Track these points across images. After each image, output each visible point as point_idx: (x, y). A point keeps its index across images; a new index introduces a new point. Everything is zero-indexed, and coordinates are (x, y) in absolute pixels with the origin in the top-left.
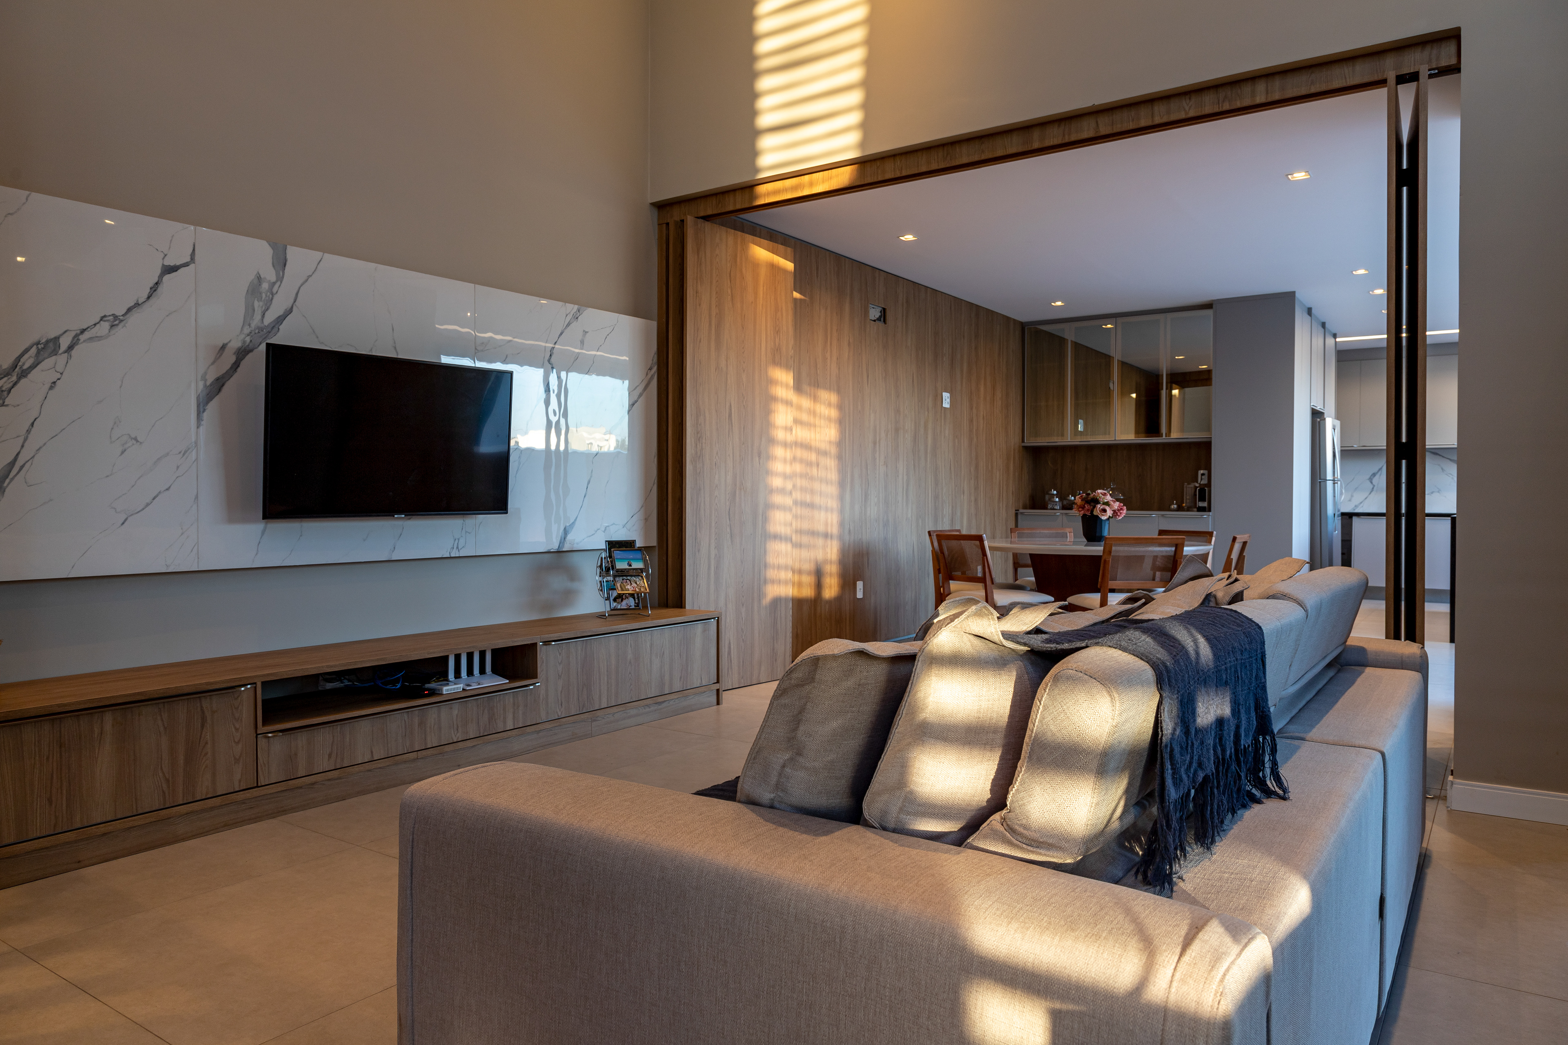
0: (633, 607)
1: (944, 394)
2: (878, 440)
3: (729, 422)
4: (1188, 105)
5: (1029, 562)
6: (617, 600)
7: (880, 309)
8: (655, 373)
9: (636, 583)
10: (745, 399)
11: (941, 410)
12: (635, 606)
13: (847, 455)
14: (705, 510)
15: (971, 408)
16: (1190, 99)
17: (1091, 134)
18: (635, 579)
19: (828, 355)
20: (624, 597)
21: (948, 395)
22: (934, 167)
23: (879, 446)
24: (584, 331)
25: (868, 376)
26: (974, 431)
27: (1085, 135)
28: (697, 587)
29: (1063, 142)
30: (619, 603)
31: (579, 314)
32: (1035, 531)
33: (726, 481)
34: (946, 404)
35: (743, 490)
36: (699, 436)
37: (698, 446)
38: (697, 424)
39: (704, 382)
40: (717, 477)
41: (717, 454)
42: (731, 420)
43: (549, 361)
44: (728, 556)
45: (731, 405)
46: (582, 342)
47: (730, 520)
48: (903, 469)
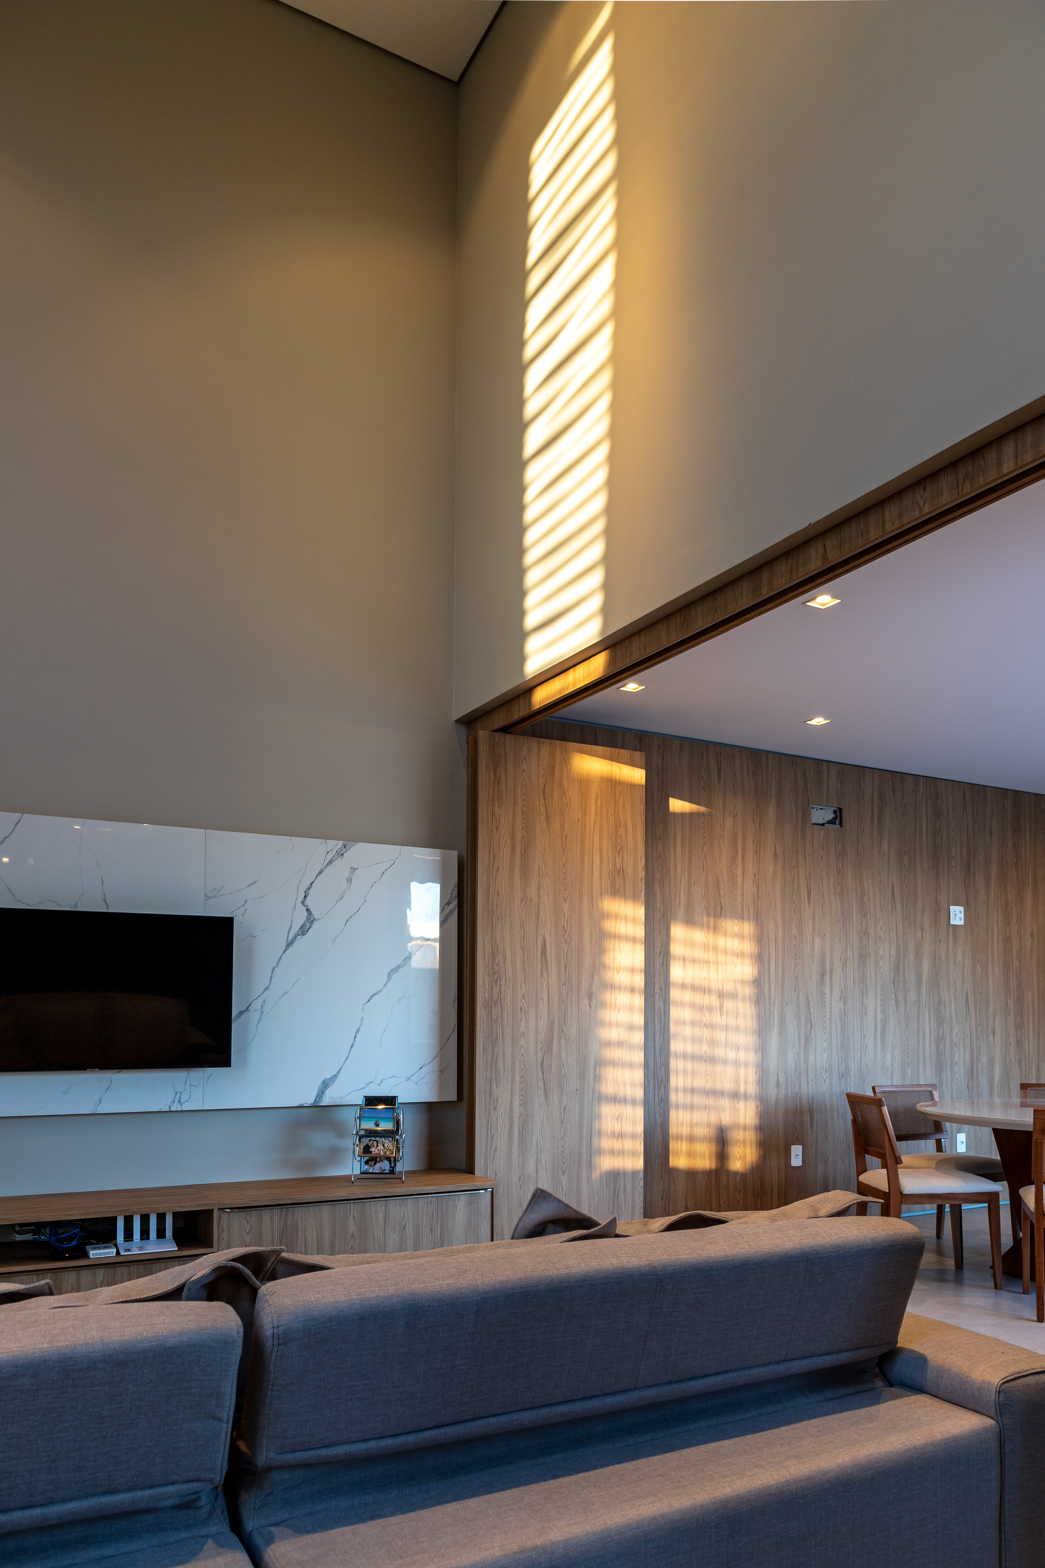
0: (388, 1171)
1: (953, 908)
2: (828, 970)
3: (542, 960)
6: (369, 1163)
7: (833, 810)
8: (454, 908)
9: (383, 1145)
10: (568, 933)
11: (949, 927)
12: (390, 1170)
13: (773, 991)
14: (504, 1062)
18: (384, 1140)
20: (378, 1160)
21: (962, 909)
23: (832, 977)
24: (351, 868)
25: (809, 893)
26: (1014, 952)
30: (371, 1166)
31: (344, 850)
33: (537, 1028)
34: (957, 920)
35: (564, 1038)
36: (495, 977)
37: (494, 989)
38: (493, 964)
39: (503, 916)
40: (523, 1023)
41: (524, 997)
42: (545, 957)
43: (303, 903)
44: (540, 1115)
45: (545, 941)
46: (349, 880)
47: (544, 1073)
48: (876, 1006)
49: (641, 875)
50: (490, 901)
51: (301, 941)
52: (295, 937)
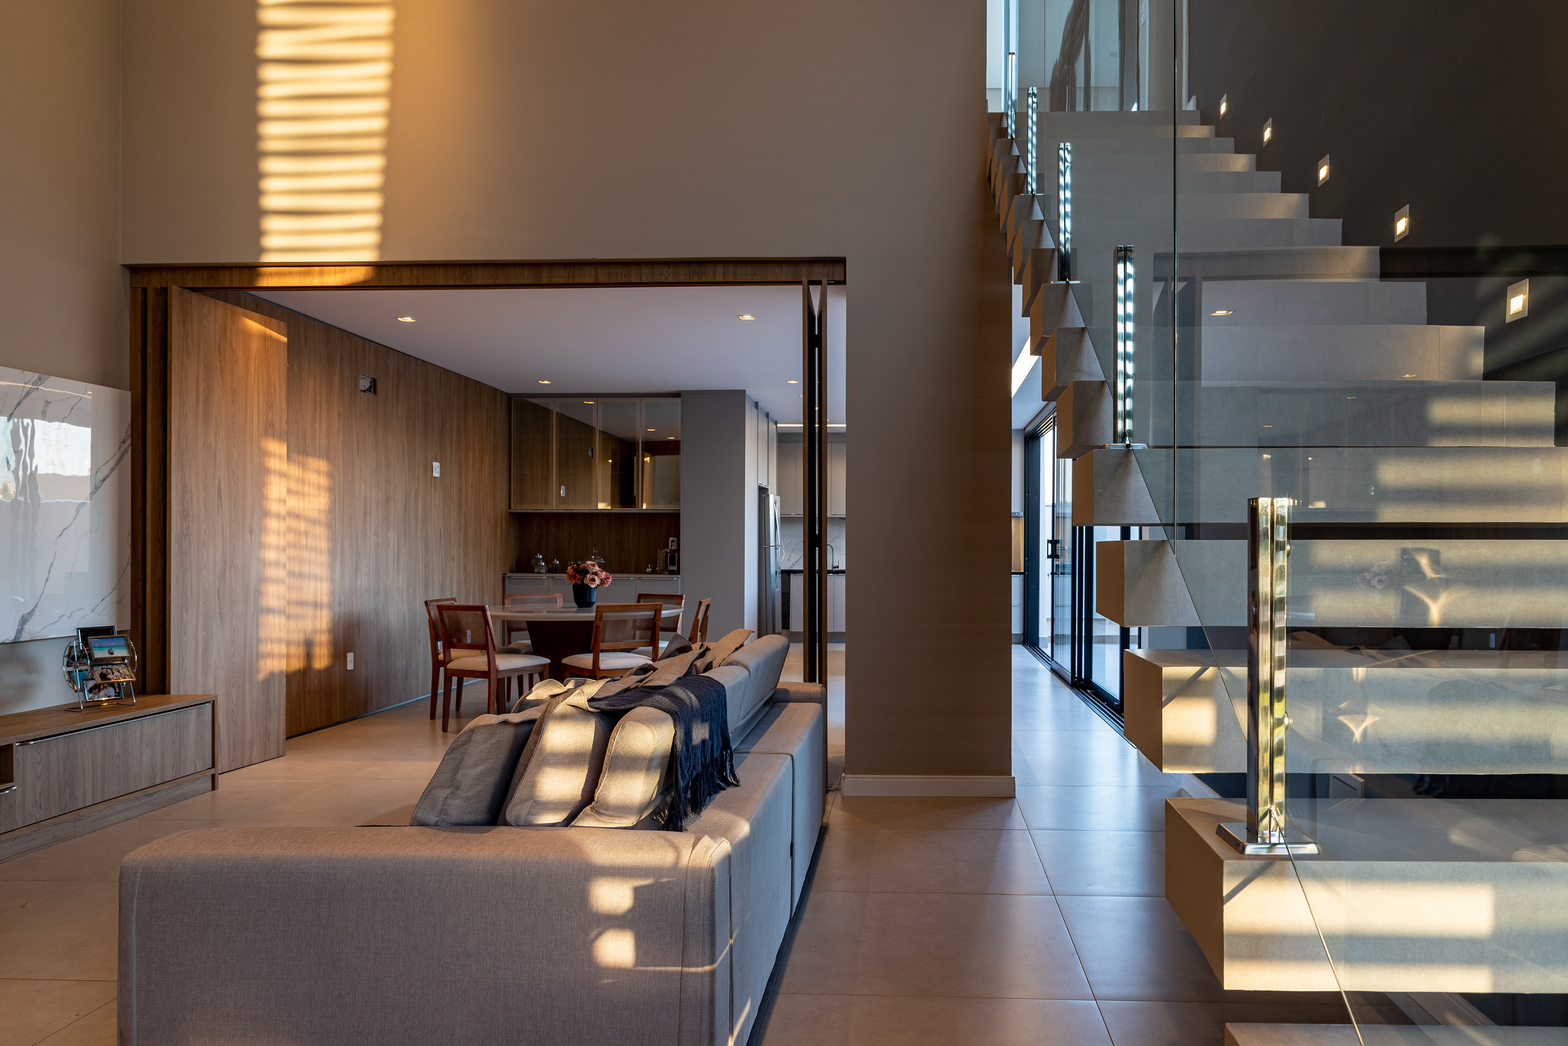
0: (114, 698)
1: (434, 464)
2: (368, 510)
3: (218, 499)
4: (667, 272)
5: (525, 626)
6: (93, 691)
7: (369, 380)
8: (128, 446)
9: (119, 672)
11: (432, 479)
12: (116, 695)
13: (337, 527)
14: (191, 591)
15: (461, 477)
16: (669, 268)
17: (592, 281)
18: (117, 667)
19: (317, 426)
21: (438, 465)
22: (451, 282)
23: (370, 516)
24: (46, 400)
25: (358, 448)
26: (463, 499)
27: (587, 281)
28: (183, 671)
29: (568, 282)
30: (96, 694)
31: (39, 383)
32: (527, 597)
33: (215, 560)
34: (436, 474)
40: (205, 556)
41: (205, 532)
42: (220, 497)
44: (217, 637)
46: (44, 413)
47: (220, 600)
48: (394, 539)
50: (181, 444)
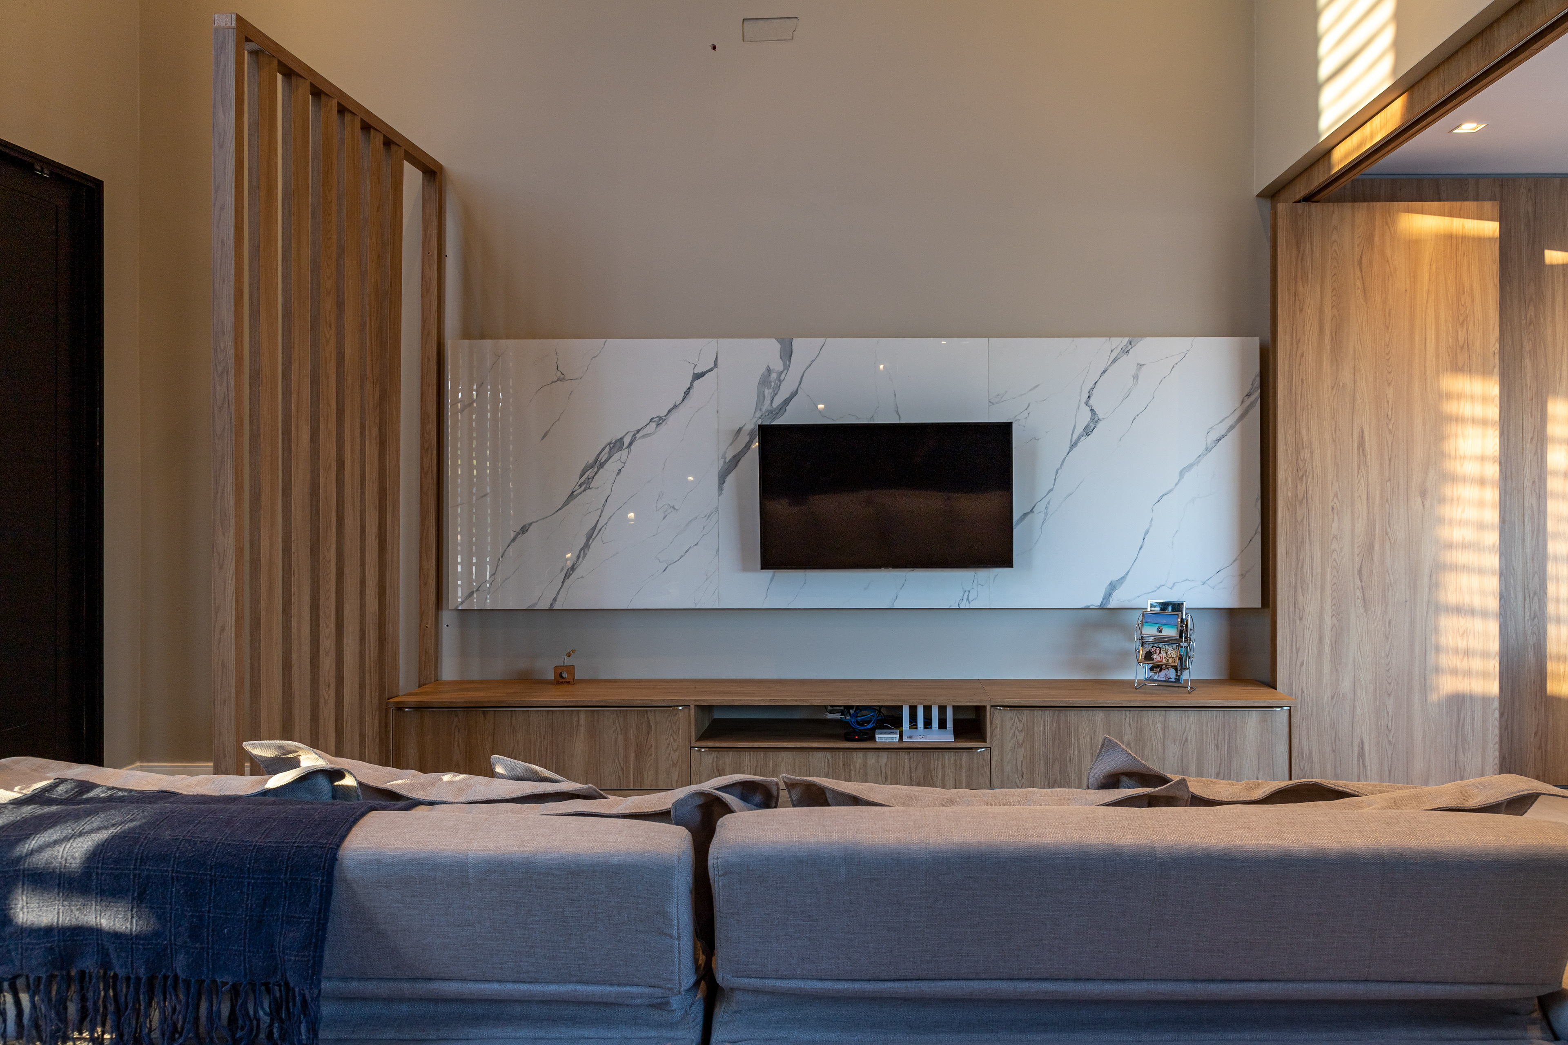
0: (1174, 680)
3: (1359, 454)
8: (1256, 400)
9: (1166, 653)
12: (1176, 679)
18: (1167, 647)
20: (1162, 667)
24: (1138, 364)
30: (1156, 673)
31: (1130, 347)
35: (1388, 541)
36: (1300, 474)
37: (1299, 487)
38: (1297, 459)
39: (1309, 406)
40: (1335, 525)
41: (1336, 495)
42: (1363, 450)
43: (1087, 403)
44: (1358, 629)
45: (1362, 432)
46: (1136, 377)
47: (1363, 581)
49: (1493, 349)
50: (1293, 391)
51: (1085, 442)
52: (1079, 439)
